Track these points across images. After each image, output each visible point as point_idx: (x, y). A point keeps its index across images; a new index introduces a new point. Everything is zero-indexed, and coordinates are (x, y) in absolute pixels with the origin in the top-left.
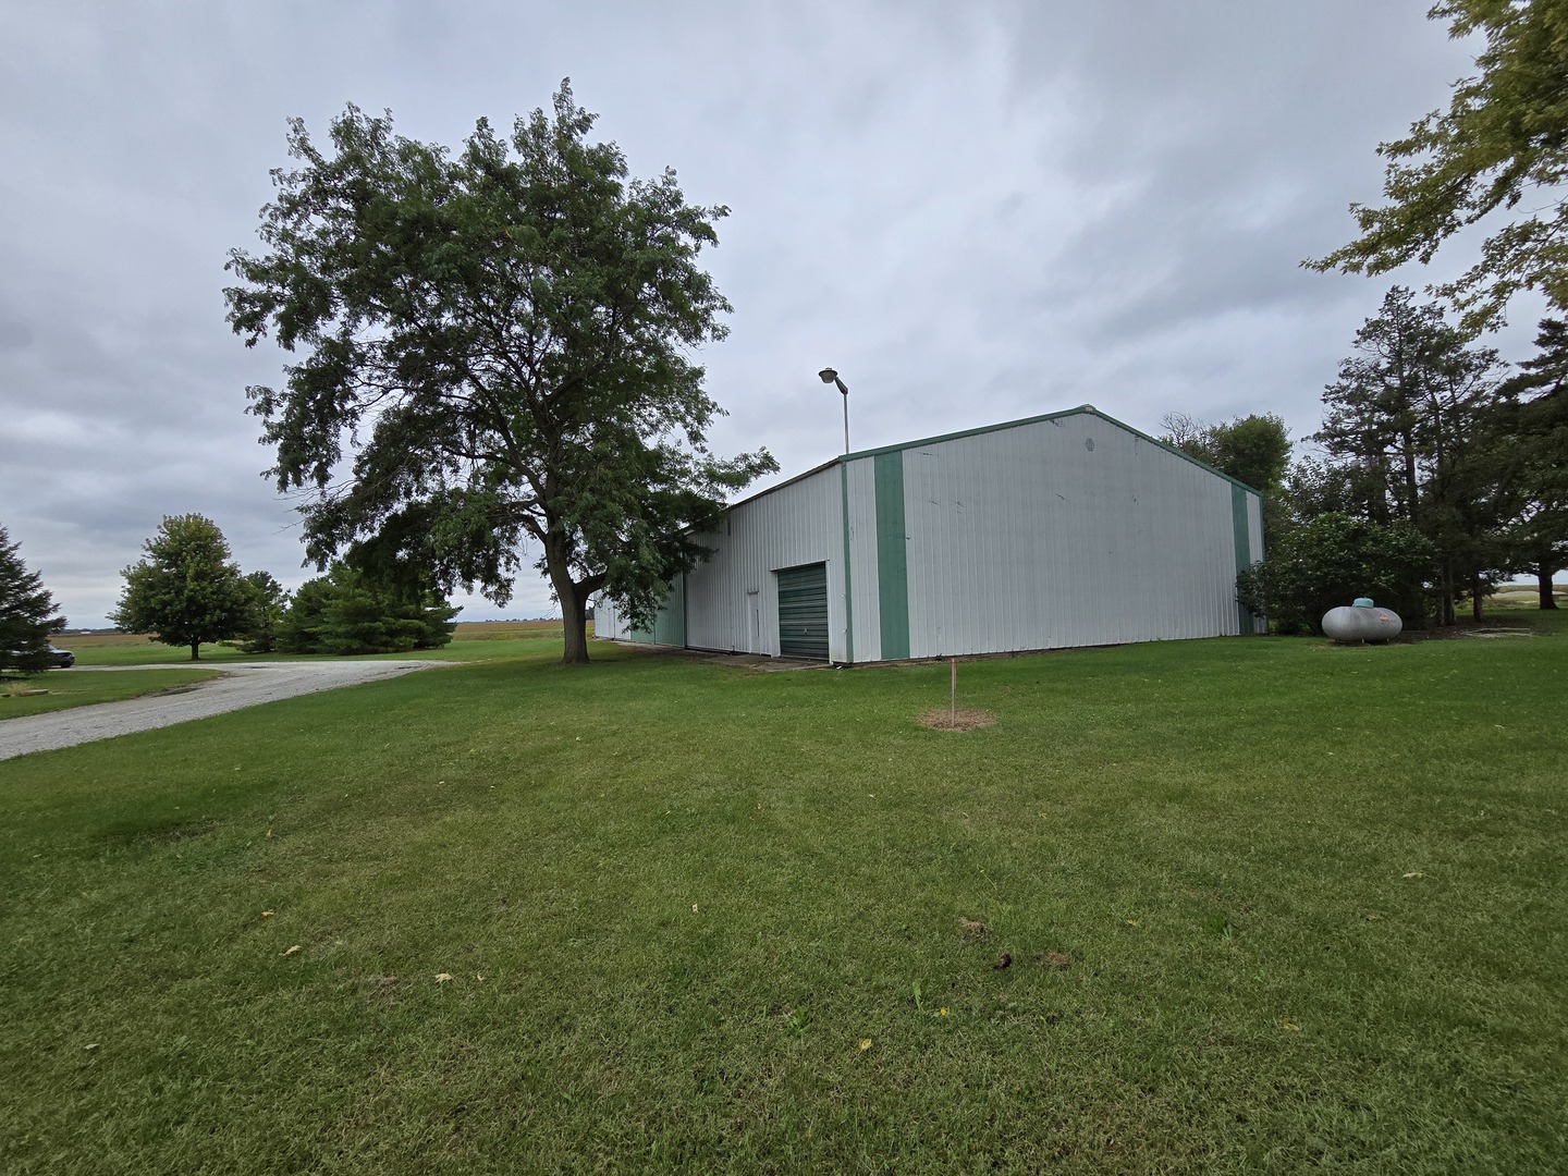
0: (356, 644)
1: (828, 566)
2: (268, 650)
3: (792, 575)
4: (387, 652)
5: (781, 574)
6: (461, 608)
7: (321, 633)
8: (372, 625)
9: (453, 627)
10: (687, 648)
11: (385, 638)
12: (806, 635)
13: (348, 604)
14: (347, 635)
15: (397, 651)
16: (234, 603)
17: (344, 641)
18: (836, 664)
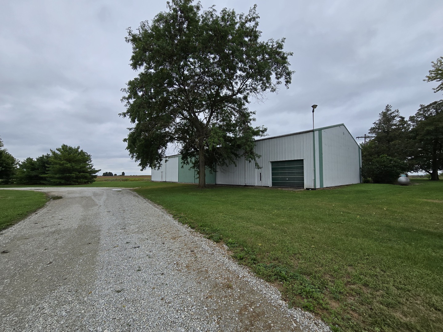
0: (63, 181)
1: (304, 161)
2: (8, 184)
3: (280, 163)
4: (76, 185)
5: (272, 163)
6: (100, 170)
7: (47, 177)
8: (70, 175)
9: (96, 176)
10: (216, 184)
11: (74, 180)
12: (287, 181)
13: (61, 167)
14: (58, 178)
15: (79, 184)
16: (6, 164)
17: (58, 180)
18: (308, 189)
